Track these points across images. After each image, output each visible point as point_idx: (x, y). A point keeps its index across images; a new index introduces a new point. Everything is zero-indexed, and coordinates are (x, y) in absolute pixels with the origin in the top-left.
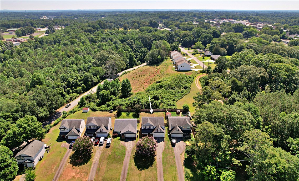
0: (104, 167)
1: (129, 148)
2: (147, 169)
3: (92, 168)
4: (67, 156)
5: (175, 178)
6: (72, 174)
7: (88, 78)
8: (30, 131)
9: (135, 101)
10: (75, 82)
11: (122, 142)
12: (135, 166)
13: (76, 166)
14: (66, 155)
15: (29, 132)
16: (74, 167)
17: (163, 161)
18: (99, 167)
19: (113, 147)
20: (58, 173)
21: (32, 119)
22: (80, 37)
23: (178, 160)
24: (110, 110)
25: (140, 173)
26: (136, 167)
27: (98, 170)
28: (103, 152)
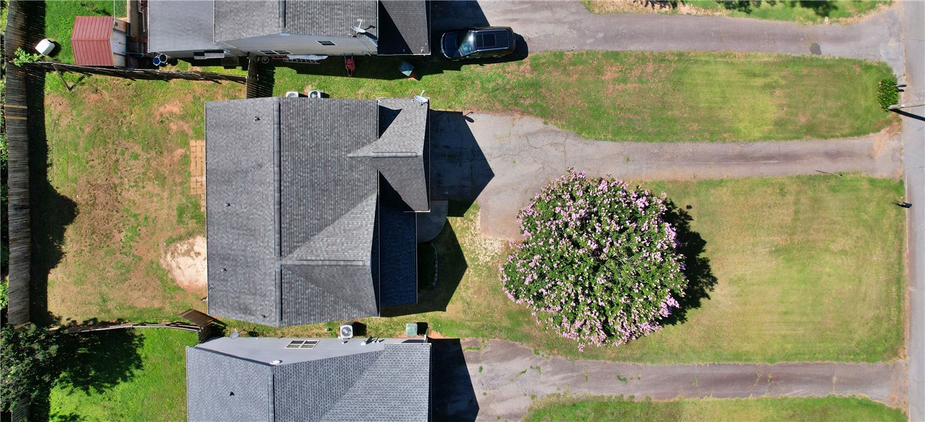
1: (542, 378)
2: (704, 243)
5: (755, 75)
17: (642, 136)
23: (633, 37)
26: (693, 314)
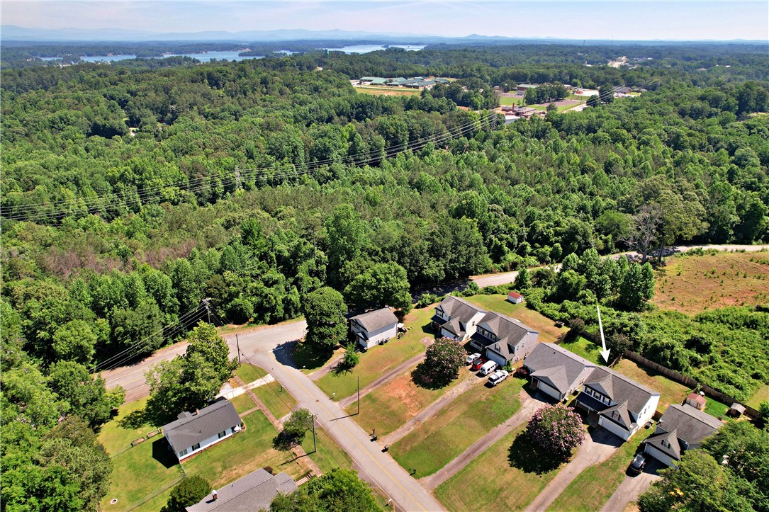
0: (455, 414)
1: (526, 412)
2: (525, 472)
3: (434, 403)
4: (416, 360)
6: (402, 392)
7: (577, 233)
8: (384, 289)
9: (626, 326)
10: (545, 233)
11: (524, 394)
12: (509, 450)
13: (416, 383)
14: (417, 357)
15: (382, 290)
16: (413, 383)
17: (574, 482)
18: (447, 410)
19: (498, 392)
20: (386, 378)
21: (397, 271)
22: (646, 127)
23: (612, 507)
24: (561, 320)
25: (505, 470)
26: (509, 453)
27: (441, 413)
28: (473, 390)
